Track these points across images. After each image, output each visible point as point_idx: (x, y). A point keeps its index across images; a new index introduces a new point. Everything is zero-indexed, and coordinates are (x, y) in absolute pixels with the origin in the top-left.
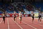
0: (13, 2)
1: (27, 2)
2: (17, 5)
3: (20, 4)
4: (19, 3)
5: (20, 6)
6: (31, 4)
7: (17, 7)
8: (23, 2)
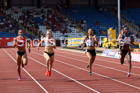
0: (9, 6)
1: (47, 7)
2: (20, 14)
3: (28, 13)
4: (26, 8)
5: (29, 17)
6: (59, 11)
7: (20, 19)
8: (39, 7)
